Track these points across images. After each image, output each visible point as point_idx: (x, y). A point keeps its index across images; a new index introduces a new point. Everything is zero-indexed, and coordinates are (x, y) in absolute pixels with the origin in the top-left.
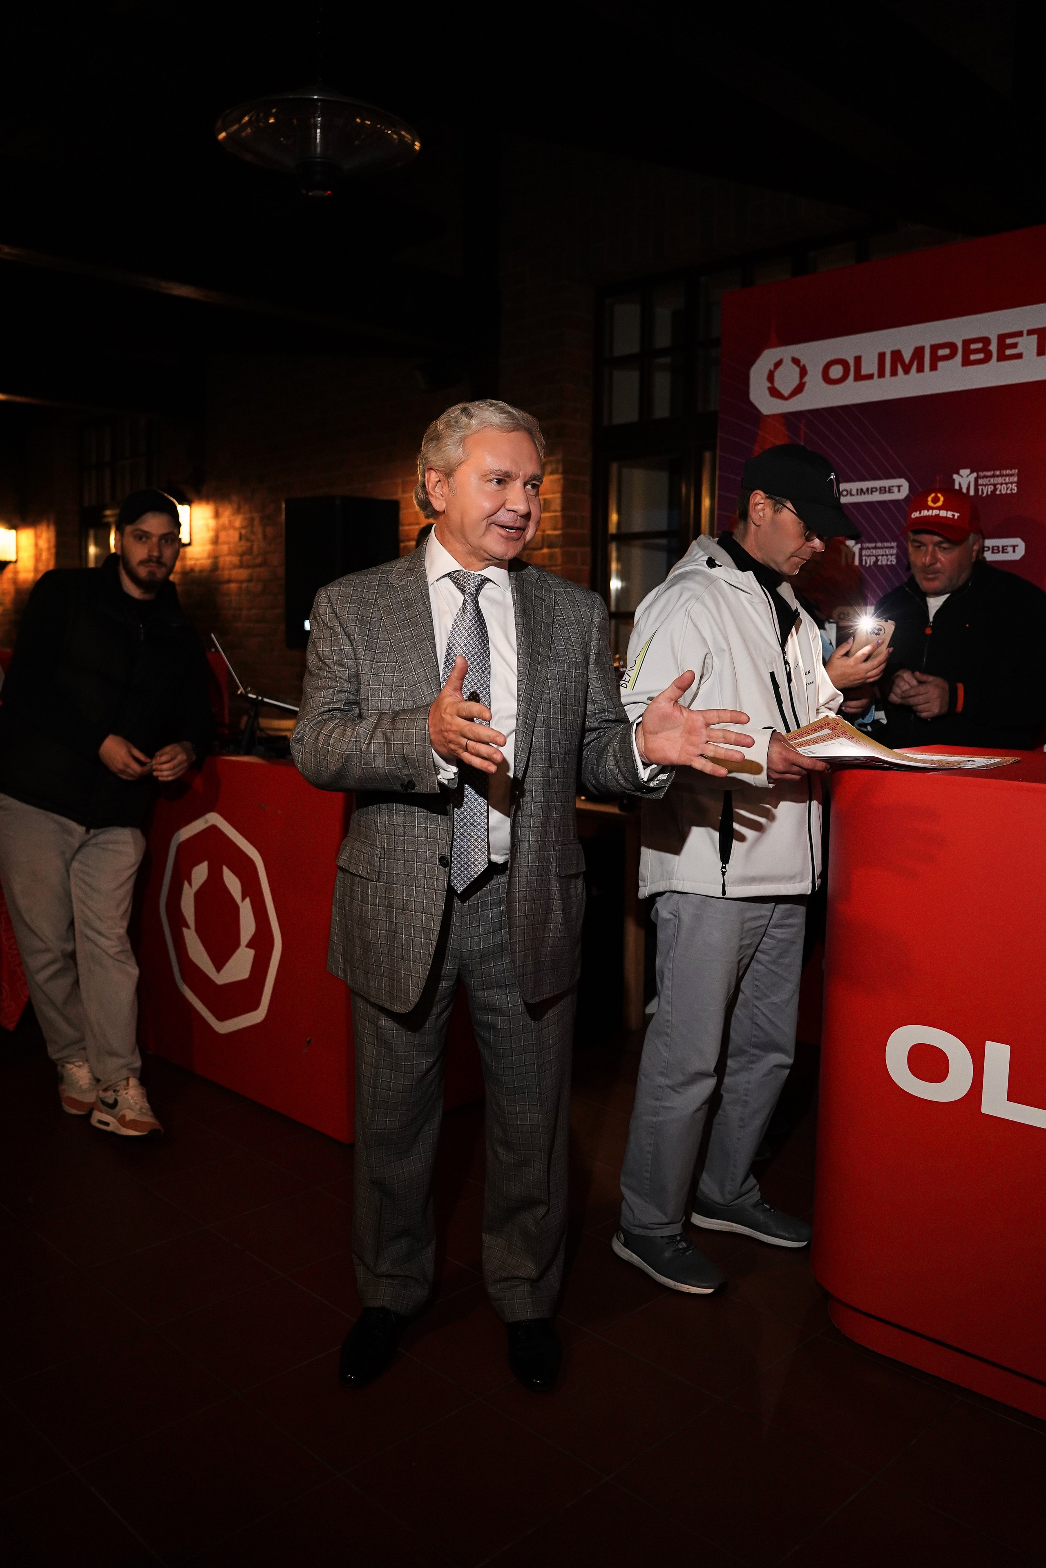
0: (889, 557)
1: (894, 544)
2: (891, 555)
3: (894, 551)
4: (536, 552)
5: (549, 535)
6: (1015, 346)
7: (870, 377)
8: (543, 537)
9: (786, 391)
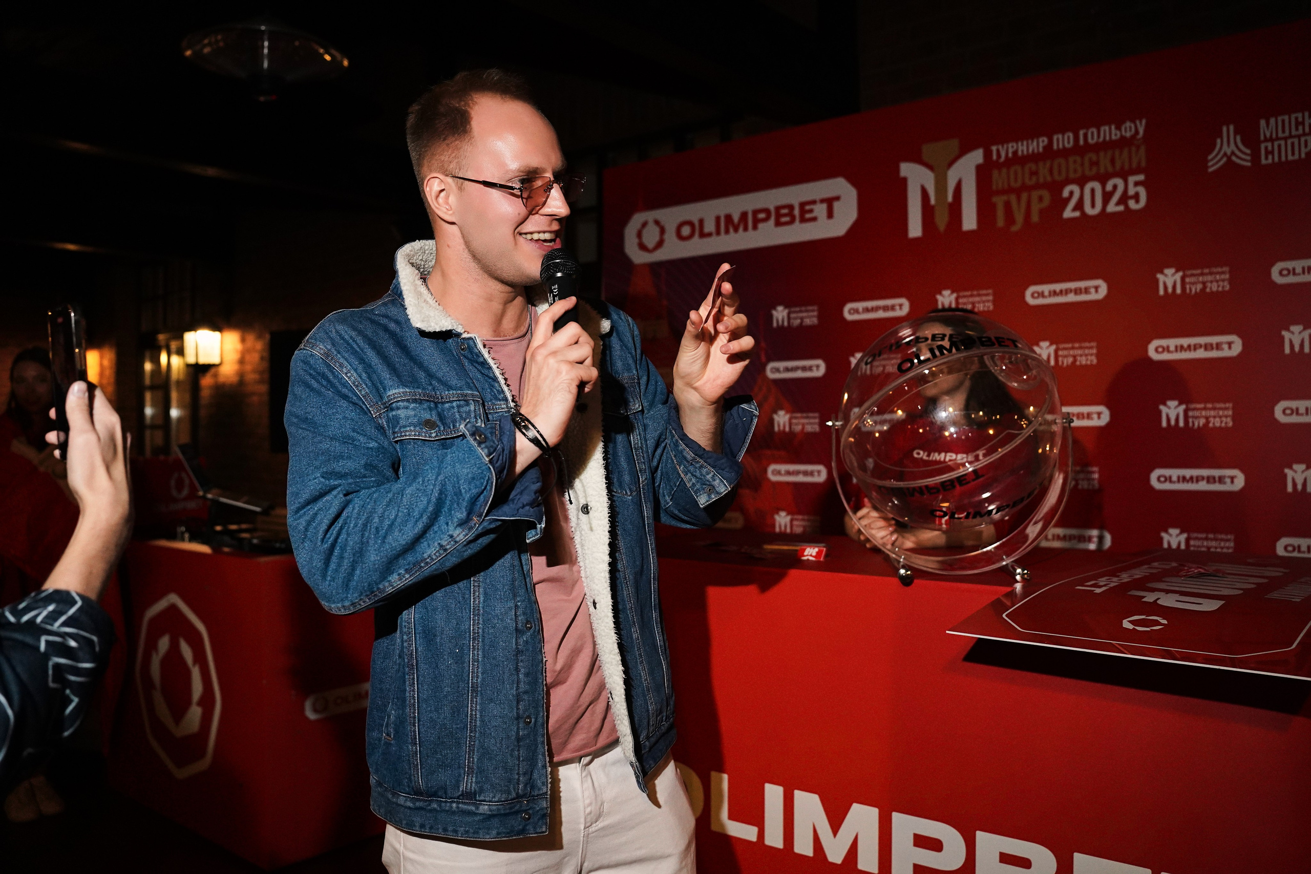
9: (650, 244)
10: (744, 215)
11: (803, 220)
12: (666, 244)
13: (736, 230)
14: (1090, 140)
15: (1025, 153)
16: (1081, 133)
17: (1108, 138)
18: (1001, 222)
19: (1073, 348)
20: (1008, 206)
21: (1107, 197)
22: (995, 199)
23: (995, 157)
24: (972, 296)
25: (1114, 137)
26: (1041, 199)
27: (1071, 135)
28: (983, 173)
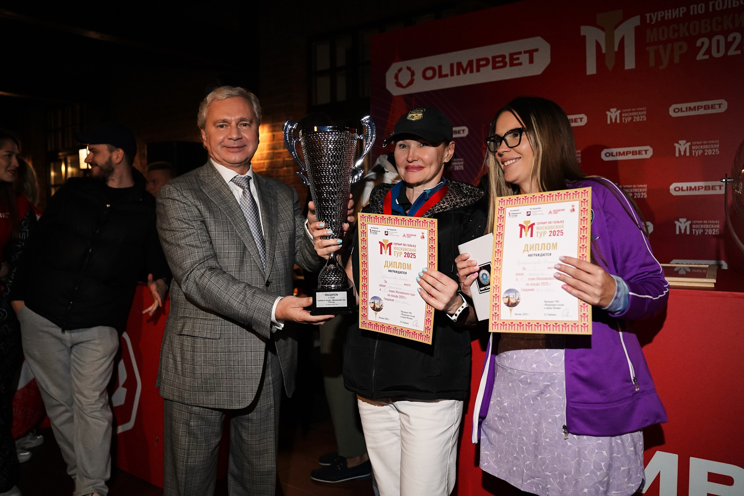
0: (460, 166)
1: (462, 159)
2: (461, 165)
3: (462, 163)
4: (280, 170)
5: (287, 161)
6: (518, 59)
7: (446, 76)
8: (284, 161)
9: (404, 84)
10: (470, 63)
11: (512, 65)
12: (415, 82)
13: (465, 72)
14: (717, 8)
15: (670, 18)
16: (711, 3)
17: (730, 7)
18: (652, 63)
19: (702, 144)
20: (657, 52)
21: (728, 45)
22: (648, 49)
23: (648, 21)
24: (631, 112)
25: (734, 6)
26: (681, 48)
27: (703, 5)
28: (640, 32)
